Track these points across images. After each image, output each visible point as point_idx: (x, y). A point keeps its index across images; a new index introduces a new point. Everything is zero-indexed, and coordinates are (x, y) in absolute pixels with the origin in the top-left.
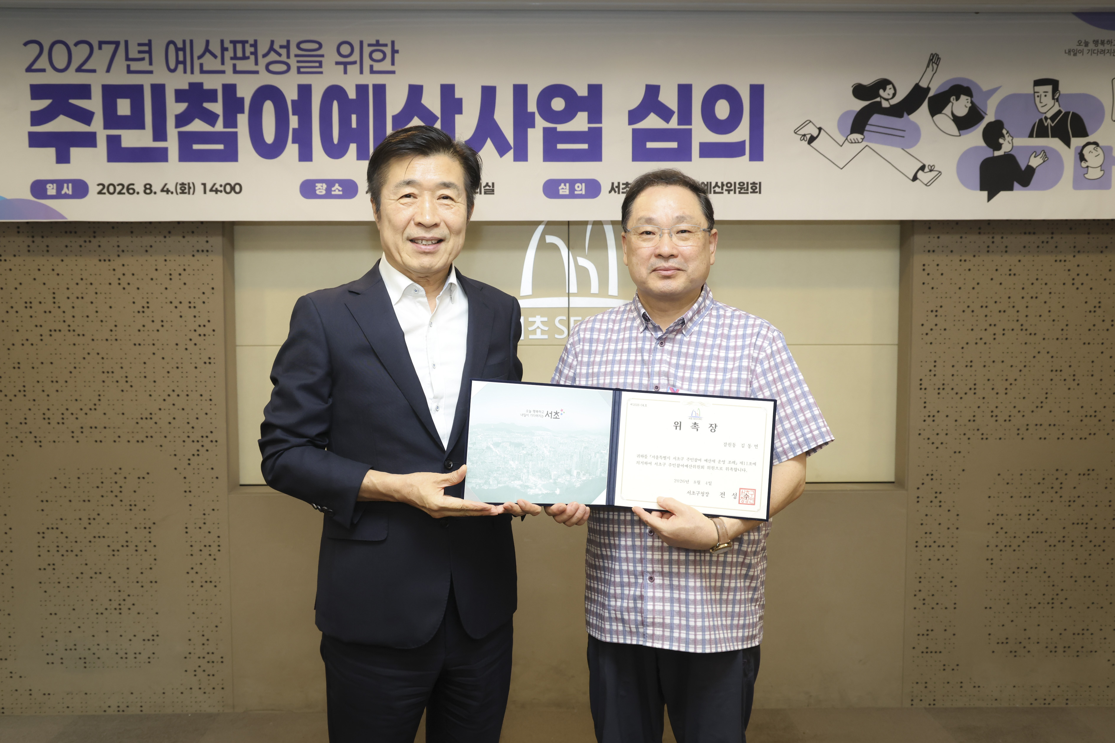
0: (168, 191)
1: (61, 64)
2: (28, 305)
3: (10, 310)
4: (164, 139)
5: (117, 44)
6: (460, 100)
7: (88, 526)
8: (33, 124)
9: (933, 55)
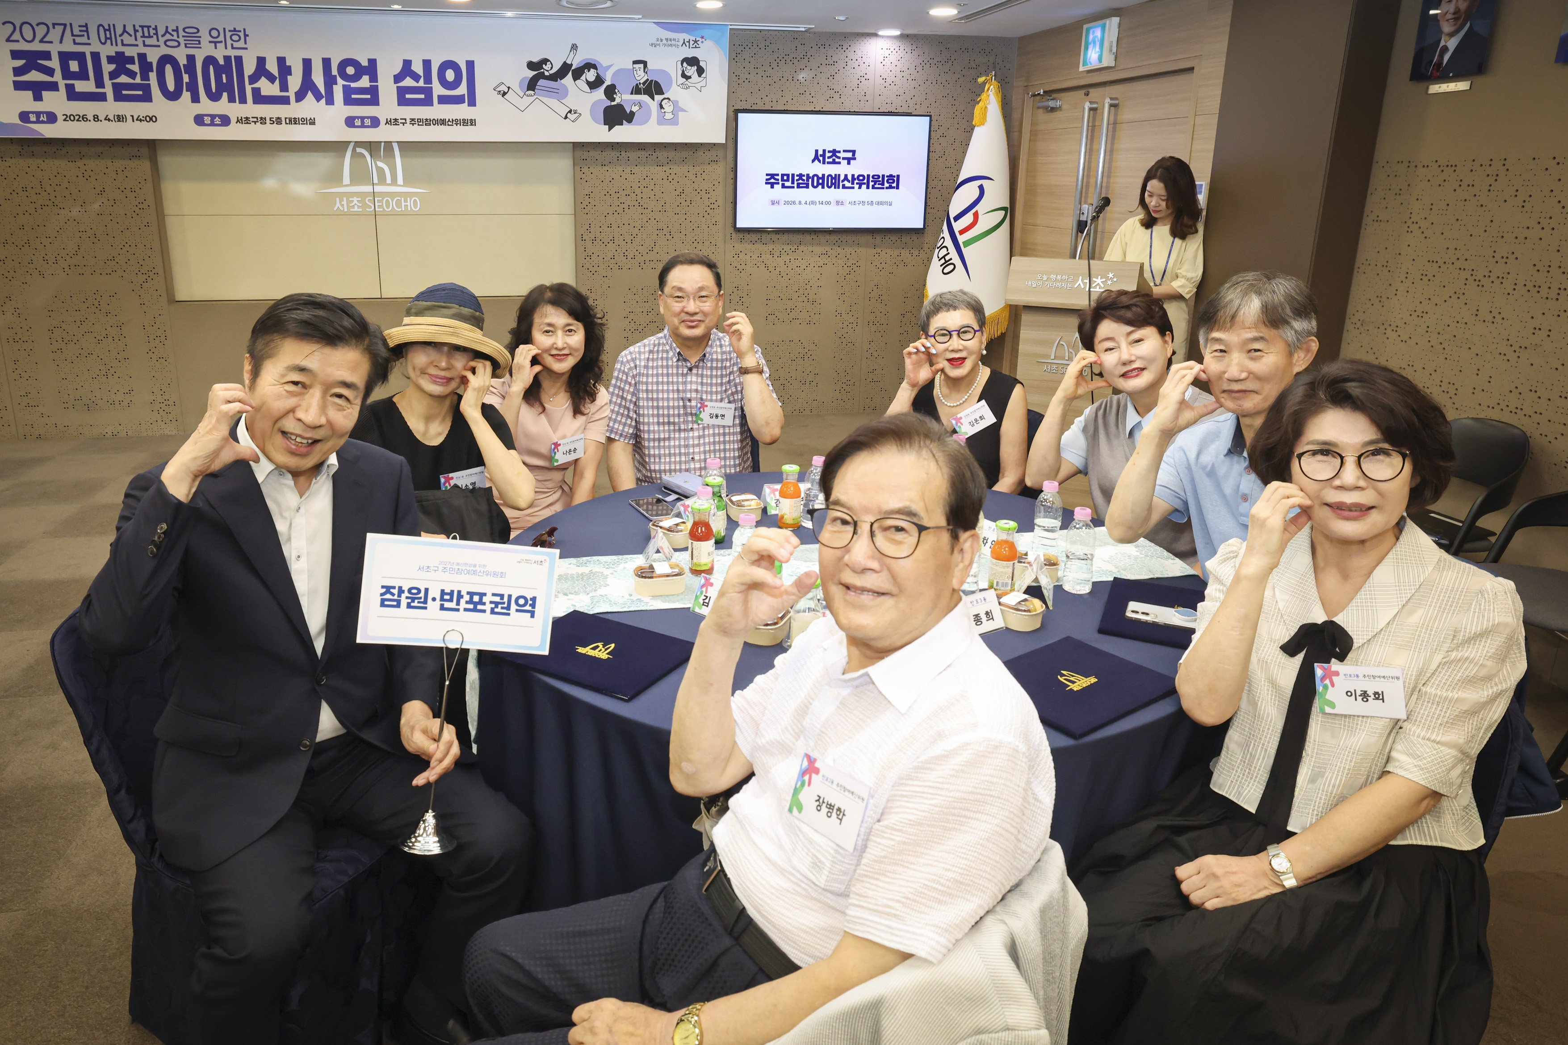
0: (109, 120)
1: (30, 38)
2: (25, 189)
3: (13, 192)
4: (103, 87)
5: (65, 25)
6: (290, 66)
7: (80, 326)
8: (15, 75)
9: (573, 45)
